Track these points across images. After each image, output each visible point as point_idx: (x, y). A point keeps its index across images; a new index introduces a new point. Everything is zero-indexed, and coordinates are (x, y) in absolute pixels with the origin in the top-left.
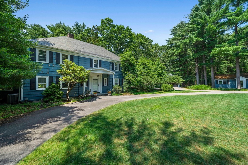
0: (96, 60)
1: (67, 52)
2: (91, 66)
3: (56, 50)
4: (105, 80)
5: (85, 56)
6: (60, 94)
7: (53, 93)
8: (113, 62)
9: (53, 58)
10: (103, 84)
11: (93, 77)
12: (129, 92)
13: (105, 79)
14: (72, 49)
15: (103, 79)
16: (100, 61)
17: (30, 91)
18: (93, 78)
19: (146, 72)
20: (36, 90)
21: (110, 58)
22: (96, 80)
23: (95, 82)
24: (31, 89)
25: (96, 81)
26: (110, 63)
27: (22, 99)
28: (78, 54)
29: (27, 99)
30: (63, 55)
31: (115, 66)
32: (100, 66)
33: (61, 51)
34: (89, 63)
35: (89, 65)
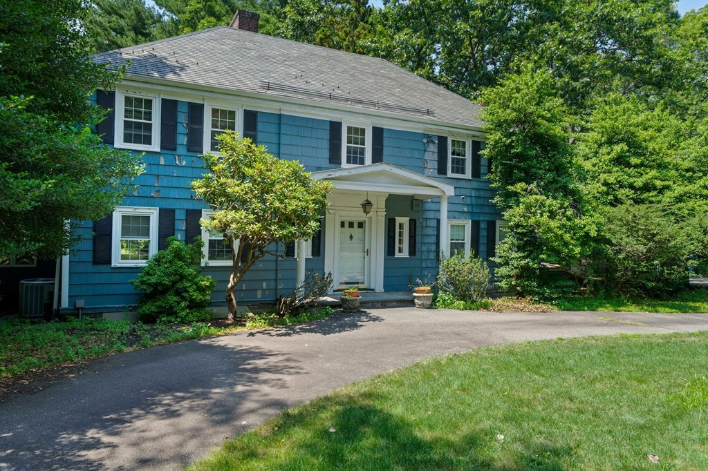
0: (356, 129)
1: (231, 97)
2: (335, 159)
3: (188, 91)
4: (401, 226)
5: (309, 110)
6: (202, 290)
7: (174, 283)
8: (443, 132)
9: (175, 127)
10: (390, 250)
11: (343, 213)
12: (531, 293)
13: (399, 220)
14: (251, 84)
15: (390, 224)
16: (378, 133)
17: (90, 268)
18: (343, 219)
19: (639, 182)
20: (113, 265)
21: (428, 113)
22: (356, 225)
23: (351, 237)
24: (95, 262)
25: (356, 231)
26: (425, 141)
27: (65, 303)
28: (276, 104)
29: (81, 303)
30: (215, 112)
31: (450, 156)
32: (377, 157)
33: (206, 94)
34: (326, 144)
35: (326, 154)
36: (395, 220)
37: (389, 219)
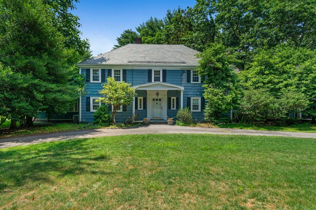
0: (157, 71)
1: (118, 66)
2: (150, 80)
3: (107, 66)
4: (173, 100)
5: (143, 67)
6: (105, 118)
7: (99, 116)
8: (189, 68)
9: (105, 76)
10: (169, 107)
11: (152, 96)
13: (172, 98)
14: (125, 62)
16: (164, 72)
17: (85, 112)
18: (154, 98)
20: (91, 111)
21: (184, 63)
22: (158, 100)
23: (157, 104)
24: (87, 111)
25: (158, 102)
26: (181, 72)
27: (80, 120)
28: (131, 67)
29: (84, 120)
30: (115, 71)
31: (192, 76)
32: (164, 81)
33: (112, 66)
34: (147, 77)
35: (147, 79)
36: (171, 98)
37: (169, 98)
